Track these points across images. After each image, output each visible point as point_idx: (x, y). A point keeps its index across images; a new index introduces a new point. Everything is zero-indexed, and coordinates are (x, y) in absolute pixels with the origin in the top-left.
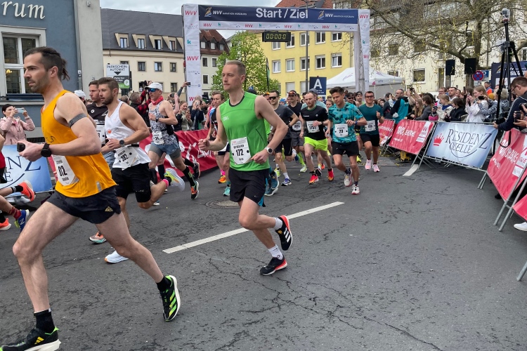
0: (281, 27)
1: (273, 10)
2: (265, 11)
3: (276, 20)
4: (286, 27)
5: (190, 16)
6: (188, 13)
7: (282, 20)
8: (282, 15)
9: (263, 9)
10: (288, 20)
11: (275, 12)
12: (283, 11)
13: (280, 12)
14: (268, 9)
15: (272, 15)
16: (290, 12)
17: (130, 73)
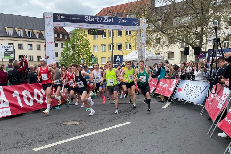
0: (99, 27)
1: (94, 17)
2: (90, 18)
3: (96, 23)
4: (101, 27)
5: (48, 19)
6: (47, 17)
7: (99, 23)
8: (99, 20)
9: (89, 16)
10: (102, 23)
11: (95, 19)
12: (100, 18)
13: (98, 18)
14: (92, 17)
15: (94, 20)
16: (103, 19)
17: (14, 50)
